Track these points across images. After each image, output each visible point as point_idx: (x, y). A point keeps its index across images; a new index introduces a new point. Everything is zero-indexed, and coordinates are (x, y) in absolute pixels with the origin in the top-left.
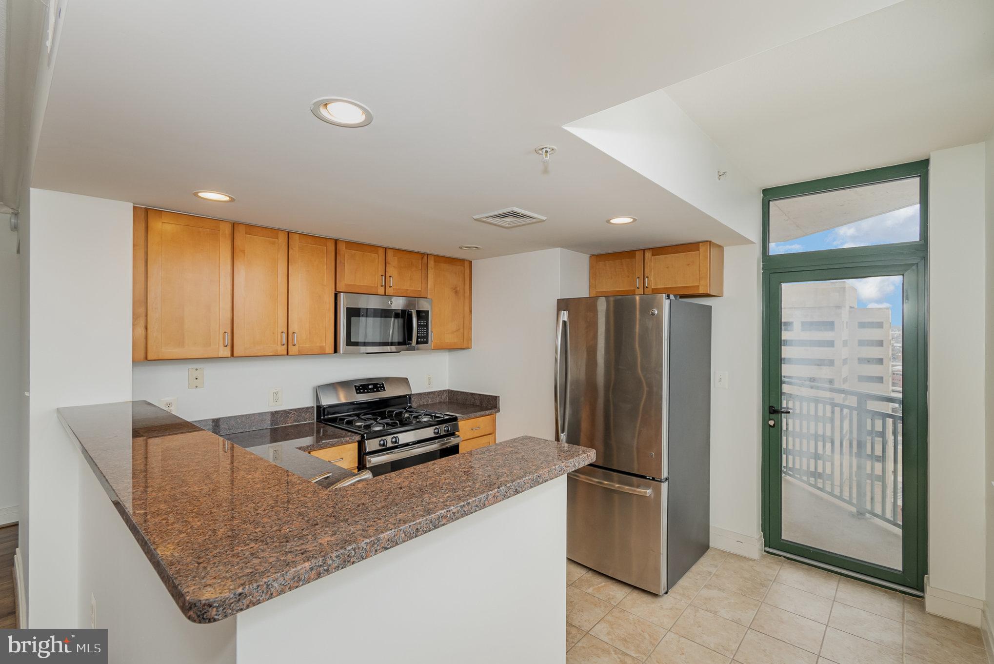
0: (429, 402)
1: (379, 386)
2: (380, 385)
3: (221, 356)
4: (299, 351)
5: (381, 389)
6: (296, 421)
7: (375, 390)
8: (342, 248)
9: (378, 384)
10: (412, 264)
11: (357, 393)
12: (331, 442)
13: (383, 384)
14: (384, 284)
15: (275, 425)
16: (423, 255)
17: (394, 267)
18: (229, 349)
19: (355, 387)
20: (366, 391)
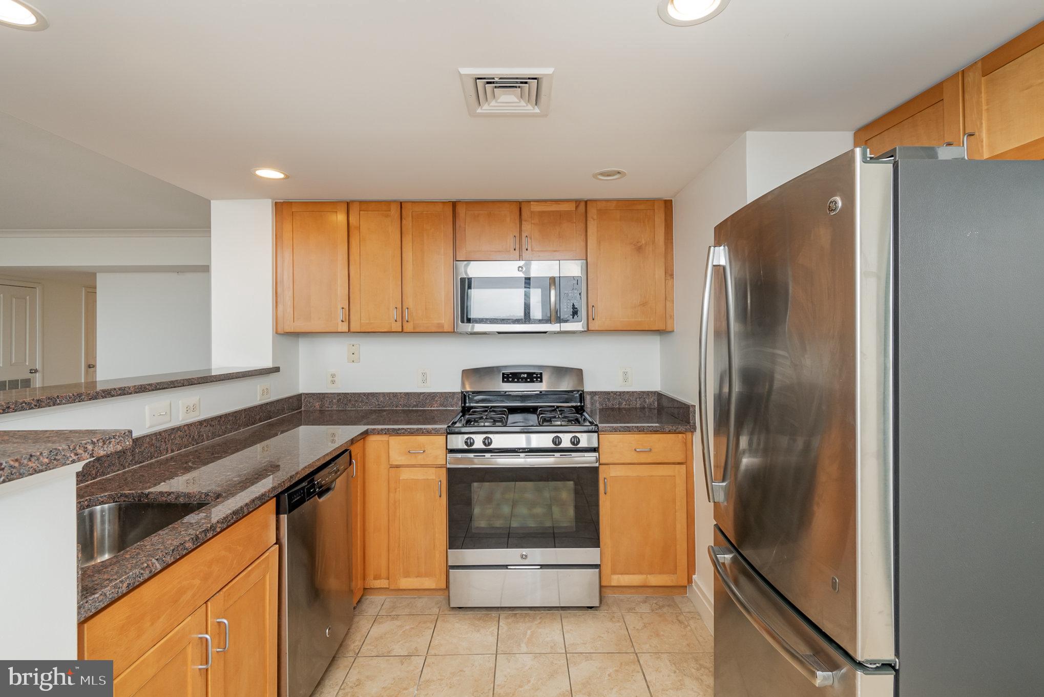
0: (623, 406)
1: (535, 375)
2: (537, 375)
3: (340, 331)
4: (414, 328)
5: (537, 380)
6: (442, 405)
7: (529, 380)
8: (461, 211)
9: (534, 373)
10: (560, 218)
11: (503, 381)
12: (409, 429)
13: (541, 374)
14: (517, 246)
15: (421, 407)
16: (578, 202)
17: (534, 224)
18: (346, 324)
19: (503, 374)
20: (516, 380)
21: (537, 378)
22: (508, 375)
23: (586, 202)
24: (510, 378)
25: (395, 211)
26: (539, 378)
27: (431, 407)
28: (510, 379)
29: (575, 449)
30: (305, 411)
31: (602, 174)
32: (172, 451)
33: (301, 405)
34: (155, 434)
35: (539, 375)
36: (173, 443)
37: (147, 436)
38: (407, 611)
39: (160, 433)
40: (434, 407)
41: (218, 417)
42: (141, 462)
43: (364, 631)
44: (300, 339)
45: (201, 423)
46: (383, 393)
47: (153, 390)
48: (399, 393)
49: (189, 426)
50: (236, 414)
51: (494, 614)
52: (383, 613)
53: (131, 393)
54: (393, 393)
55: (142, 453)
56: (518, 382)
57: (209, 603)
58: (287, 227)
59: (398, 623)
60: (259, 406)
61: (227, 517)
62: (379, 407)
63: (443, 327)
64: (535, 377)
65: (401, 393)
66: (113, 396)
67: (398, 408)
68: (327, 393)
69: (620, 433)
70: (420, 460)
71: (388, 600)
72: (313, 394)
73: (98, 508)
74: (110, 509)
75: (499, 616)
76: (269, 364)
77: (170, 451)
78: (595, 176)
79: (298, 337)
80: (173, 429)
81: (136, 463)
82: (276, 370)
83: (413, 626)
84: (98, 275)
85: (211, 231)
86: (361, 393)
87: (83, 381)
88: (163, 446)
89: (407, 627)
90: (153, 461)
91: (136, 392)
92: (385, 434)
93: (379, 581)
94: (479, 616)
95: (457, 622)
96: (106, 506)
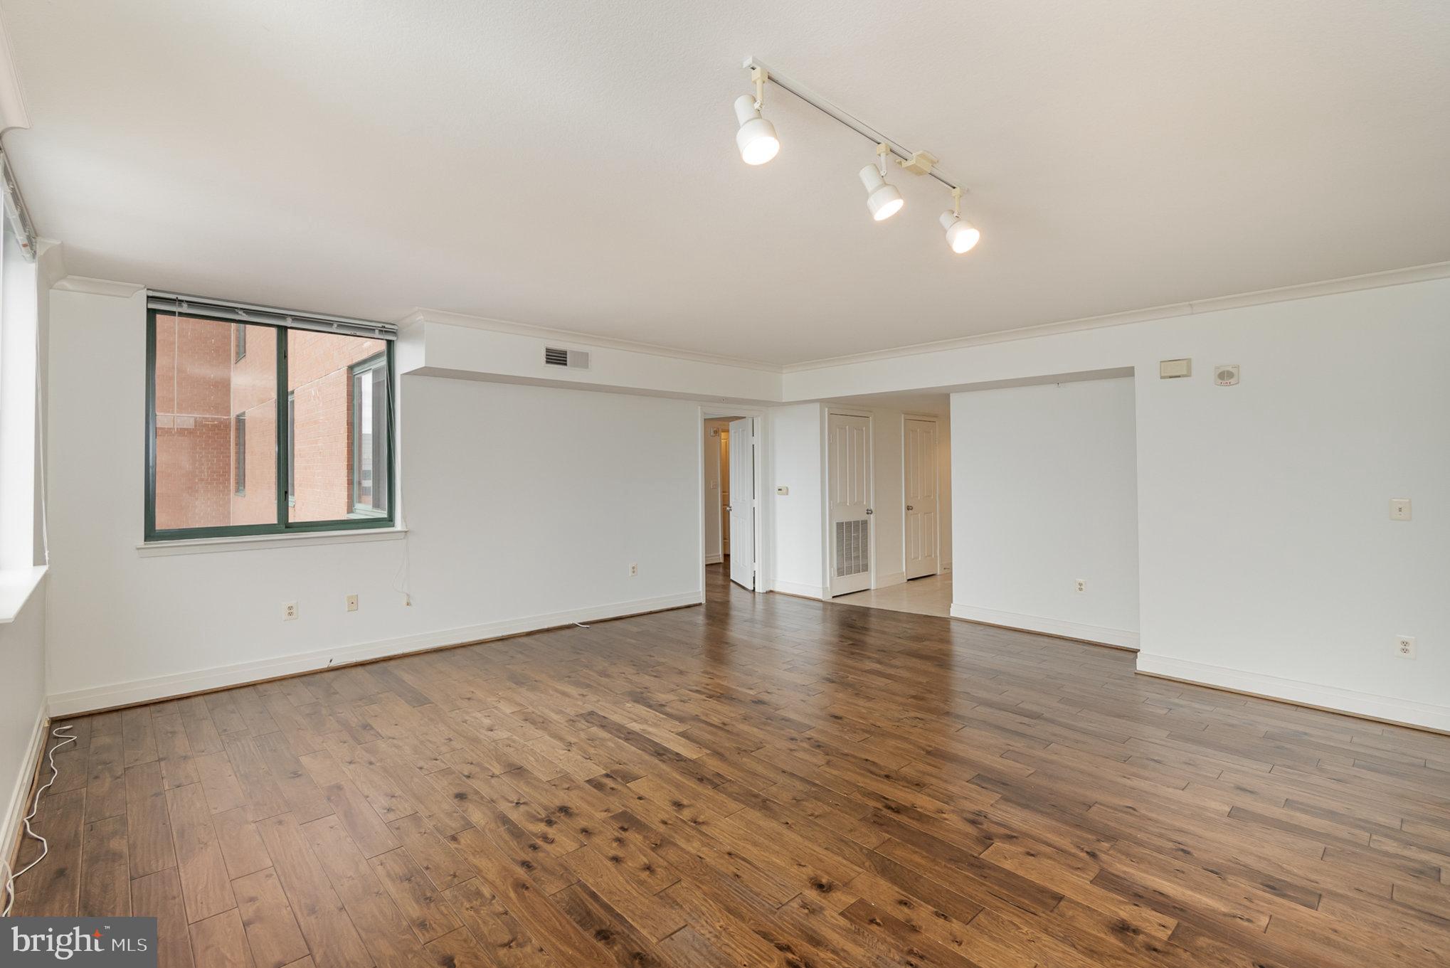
84: (953, 399)
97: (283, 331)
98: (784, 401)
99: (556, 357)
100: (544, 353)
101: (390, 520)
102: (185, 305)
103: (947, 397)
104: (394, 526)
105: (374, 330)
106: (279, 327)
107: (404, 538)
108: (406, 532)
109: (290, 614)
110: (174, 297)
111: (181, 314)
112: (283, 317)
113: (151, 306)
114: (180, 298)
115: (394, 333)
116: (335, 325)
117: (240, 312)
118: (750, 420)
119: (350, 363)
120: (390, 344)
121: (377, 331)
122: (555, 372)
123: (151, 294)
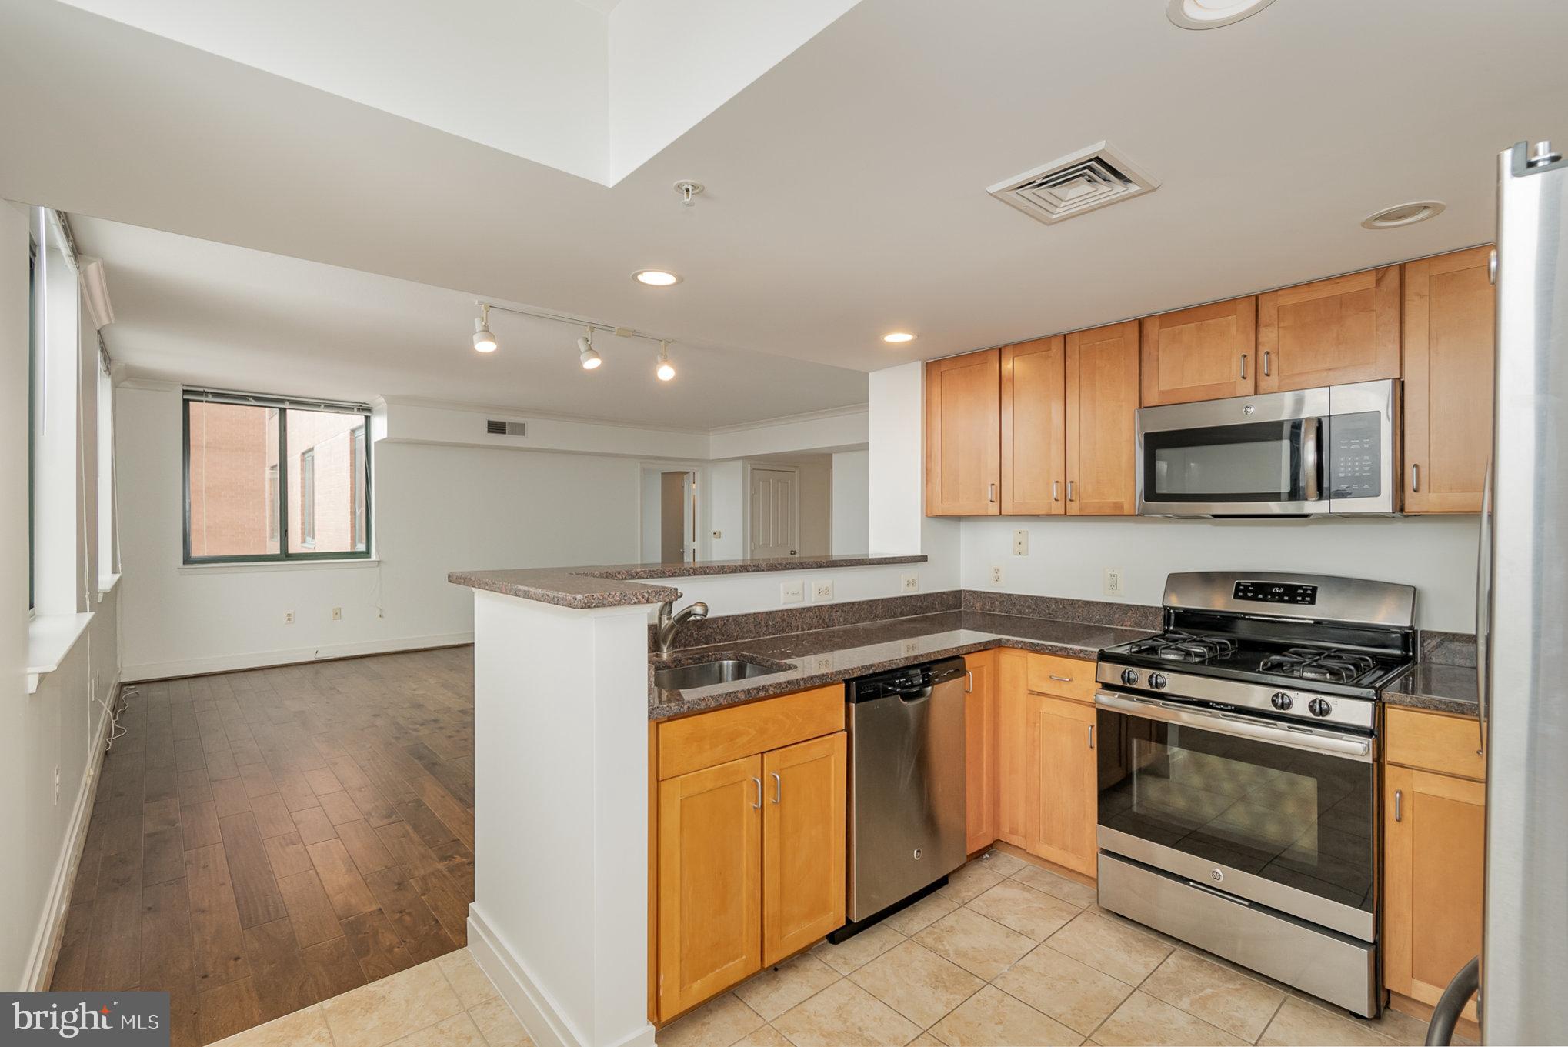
1: (1300, 592)
2: (1306, 590)
3: (994, 514)
4: (1081, 509)
5: (1303, 600)
6: (1137, 624)
7: (1286, 598)
8: (1152, 330)
9: (1300, 587)
10: (1341, 308)
11: (1236, 596)
12: (1051, 646)
13: (1314, 589)
14: (1251, 371)
15: (1106, 623)
16: (1381, 272)
17: (1284, 328)
18: (997, 504)
19: (1238, 584)
20: (1260, 596)
21: (1304, 596)
22: (1246, 587)
23: (1402, 268)
24: (1251, 591)
25: (1056, 348)
26: (1309, 595)
27: (1122, 626)
28: (1250, 594)
29: (1318, 721)
30: (964, 611)
31: (1384, 217)
32: (803, 629)
33: (961, 603)
34: (787, 610)
35: (1309, 592)
36: (803, 622)
37: (779, 611)
38: (1046, 888)
39: (791, 610)
40: (1126, 626)
41: (850, 603)
42: (774, 634)
43: (985, 886)
44: (961, 523)
45: (832, 607)
46: (1055, 599)
47: (783, 569)
48: (1076, 600)
49: (820, 608)
50: (872, 604)
51: (1167, 945)
52: (1016, 878)
53: (763, 570)
54: (1068, 600)
55: (775, 625)
56: (1264, 600)
57: (765, 755)
58: (936, 390)
59: (1027, 895)
60: (900, 598)
61: (781, 683)
62: (1050, 617)
63: (1122, 508)
64: (1300, 595)
65: (1079, 601)
66: (748, 571)
67: (1075, 622)
68: (988, 593)
69: (1436, 712)
70: (1064, 690)
71: (1031, 868)
72: (974, 592)
73: (725, 662)
74: (733, 664)
75: (1174, 951)
76: (918, 553)
77: (800, 629)
78: (1368, 225)
79: (960, 521)
80: (804, 609)
81: (770, 634)
82: (923, 559)
83: (1043, 907)
84: (835, 457)
85: (868, 405)
86: (1027, 596)
87: (749, 558)
88: (794, 624)
89: (1036, 905)
90: (784, 635)
91: (768, 570)
92: (1022, 648)
93: (1015, 837)
94: (1141, 937)
95: (1104, 929)
96: (731, 662)
97: (283, 411)
98: (711, 458)
99: (497, 428)
100: (486, 425)
101: (367, 553)
102: (210, 395)
103: (830, 455)
104: (370, 557)
105: (353, 409)
106: (280, 409)
107: (377, 566)
108: (378, 562)
109: (289, 619)
110: (202, 390)
111: (206, 402)
112: (282, 401)
113: (186, 397)
114: (206, 390)
115: (369, 410)
116: (322, 406)
117: (251, 399)
118: (692, 474)
119: (351, 428)
120: (367, 418)
121: (356, 409)
122: (497, 439)
123: (186, 388)
